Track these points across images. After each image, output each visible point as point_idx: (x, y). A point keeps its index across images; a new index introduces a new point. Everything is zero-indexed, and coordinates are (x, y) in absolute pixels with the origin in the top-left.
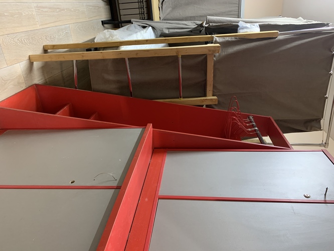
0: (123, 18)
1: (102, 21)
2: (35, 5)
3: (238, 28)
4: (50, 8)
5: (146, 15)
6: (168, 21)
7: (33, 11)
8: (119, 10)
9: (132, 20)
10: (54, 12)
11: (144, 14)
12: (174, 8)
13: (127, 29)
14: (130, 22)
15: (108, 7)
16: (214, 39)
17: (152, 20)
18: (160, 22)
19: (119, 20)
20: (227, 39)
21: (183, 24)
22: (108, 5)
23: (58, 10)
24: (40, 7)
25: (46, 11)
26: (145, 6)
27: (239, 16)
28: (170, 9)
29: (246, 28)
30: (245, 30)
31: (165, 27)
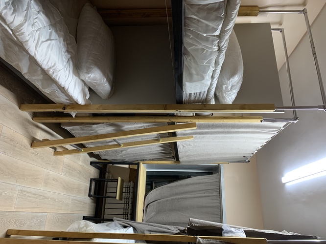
0: (106, 217)
1: (84, 217)
2: (20, 188)
3: (223, 232)
4: (34, 194)
5: (129, 216)
6: (151, 224)
7: (15, 193)
8: (105, 208)
9: (114, 218)
10: (37, 198)
11: (127, 215)
12: (158, 212)
13: (107, 226)
14: (112, 220)
15: (94, 205)
16: (197, 240)
17: (135, 221)
18: (143, 224)
19: (102, 218)
20: (212, 241)
21: (166, 228)
22: (95, 203)
23: (42, 197)
24: (25, 191)
25: (28, 196)
26: (130, 208)
27: (222, 222)
28: (154, 213)
29: (231, 232)
30: (230, 234)
31: (147, 230)
